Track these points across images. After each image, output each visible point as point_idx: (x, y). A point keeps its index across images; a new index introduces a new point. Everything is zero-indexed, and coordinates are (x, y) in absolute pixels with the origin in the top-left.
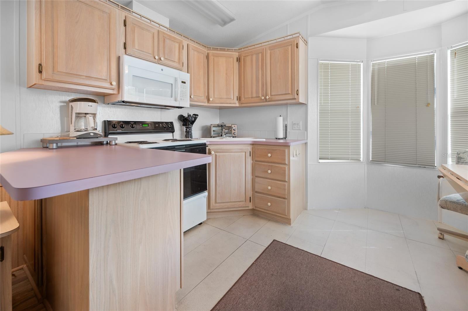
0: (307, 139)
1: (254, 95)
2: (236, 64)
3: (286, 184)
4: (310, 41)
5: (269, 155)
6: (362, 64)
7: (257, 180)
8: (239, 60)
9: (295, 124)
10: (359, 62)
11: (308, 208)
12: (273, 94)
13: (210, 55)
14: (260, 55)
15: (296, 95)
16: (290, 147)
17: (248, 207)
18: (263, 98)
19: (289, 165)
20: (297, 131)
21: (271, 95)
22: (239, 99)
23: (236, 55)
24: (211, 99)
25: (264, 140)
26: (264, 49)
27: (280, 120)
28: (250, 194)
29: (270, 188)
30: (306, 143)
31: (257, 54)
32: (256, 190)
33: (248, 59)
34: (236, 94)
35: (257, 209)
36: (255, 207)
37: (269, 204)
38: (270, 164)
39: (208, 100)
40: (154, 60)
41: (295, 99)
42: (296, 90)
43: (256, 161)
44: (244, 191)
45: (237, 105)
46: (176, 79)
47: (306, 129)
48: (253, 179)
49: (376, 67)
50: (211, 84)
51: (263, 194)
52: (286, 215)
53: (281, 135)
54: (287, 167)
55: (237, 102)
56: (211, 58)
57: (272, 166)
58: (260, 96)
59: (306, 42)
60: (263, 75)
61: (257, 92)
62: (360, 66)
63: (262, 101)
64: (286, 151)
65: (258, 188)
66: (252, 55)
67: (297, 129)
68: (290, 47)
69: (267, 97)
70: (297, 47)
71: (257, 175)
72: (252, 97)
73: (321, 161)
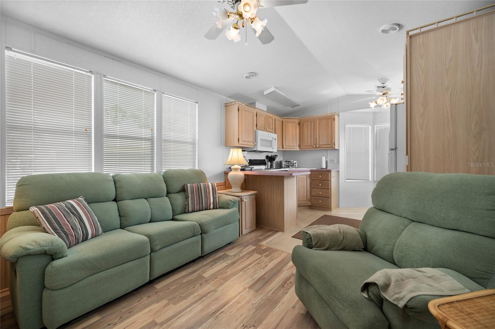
0: (339, 169)
1: (309, 144)
2: (298, 126)
3: (329, 190)
4: (341, 114)
5: (320, 176)
6: (370, 126)
7: (313, 189)
8: (299, 124)
9: (332, 160)
10: (369, 125)
11: (340, 207)
12: (320, 144)
13: (284, 121)
14: (313, 122)
15: (333, 145)
16: (332, 172)
17: (308, 204)
18: (315, 146)
19: (331, 181)
20: (333, 164)
21: (319, 145)
22: (300, 146)
23: (297, 121)
24: (284, 147)
25: (316, 169)
26: (315, 119)
27: (324, 158)
28: (309, 197)
29: (320, 193)
30: (338, 171)
31: (311, 122)
32: (312, 195)
33: (305, 124)
34: (298, 143)
35: (313, 205)
36: (312, 204)
37: (320, 201)
38: (321, 181)
39: (283, 147)
40: (264, 129)
41: (333, 147)
42: (333, 142)
43: (312, 180)
44: (306, 196)
45: (298, 150)
46: (273, 138)
47: (339, 163)
48: (310, 190)
49: (378, 128)
50: (284, 138)
51: (316, 196)
52: (329, 206)
53: (324, 167)
54: (330, 182)
55: (298, 148)
56: (284, 123)
57: (321, 182)
58: (313, 145)
59: (339, 115)
60: (314, 133)
61: (311, 143)
62: (369, 127)
63: (314, 148)
64: (329, 174)
65: (313, 194)
66: (308, 122)
67: (333, 163)
68: (330, 120)
69: (317, 146)
70: (334, 120)
71: (313, 187)
72: (308, 146)
73: (347, 181)
